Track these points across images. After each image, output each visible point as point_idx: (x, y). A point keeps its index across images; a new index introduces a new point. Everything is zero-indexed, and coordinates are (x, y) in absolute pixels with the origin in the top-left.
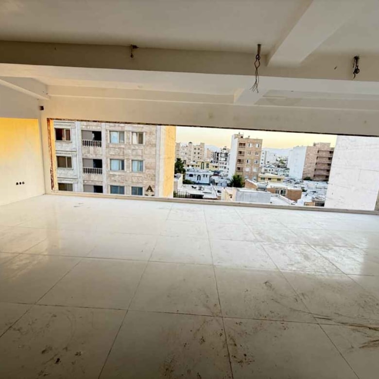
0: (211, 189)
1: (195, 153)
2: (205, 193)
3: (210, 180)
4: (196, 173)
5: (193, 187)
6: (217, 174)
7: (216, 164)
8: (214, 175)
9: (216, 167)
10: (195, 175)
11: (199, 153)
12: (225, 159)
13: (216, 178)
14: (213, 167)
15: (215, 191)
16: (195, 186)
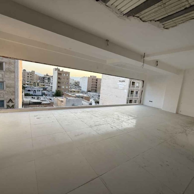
0: (44, 98)
1: (28, 77)
2: (42, 100)
3: (42, 93)
4: (33, 89)
5: (32, 97)
6: (45, 89)
7: (43, 84)
8: (44, 90)
9: (44, 85)
10: (32, 90)
11: (31, 77)
12: (48, 81)
13: (45, 92)
14: (42, 85)
15: (48, 99)
16: (34, 97)
